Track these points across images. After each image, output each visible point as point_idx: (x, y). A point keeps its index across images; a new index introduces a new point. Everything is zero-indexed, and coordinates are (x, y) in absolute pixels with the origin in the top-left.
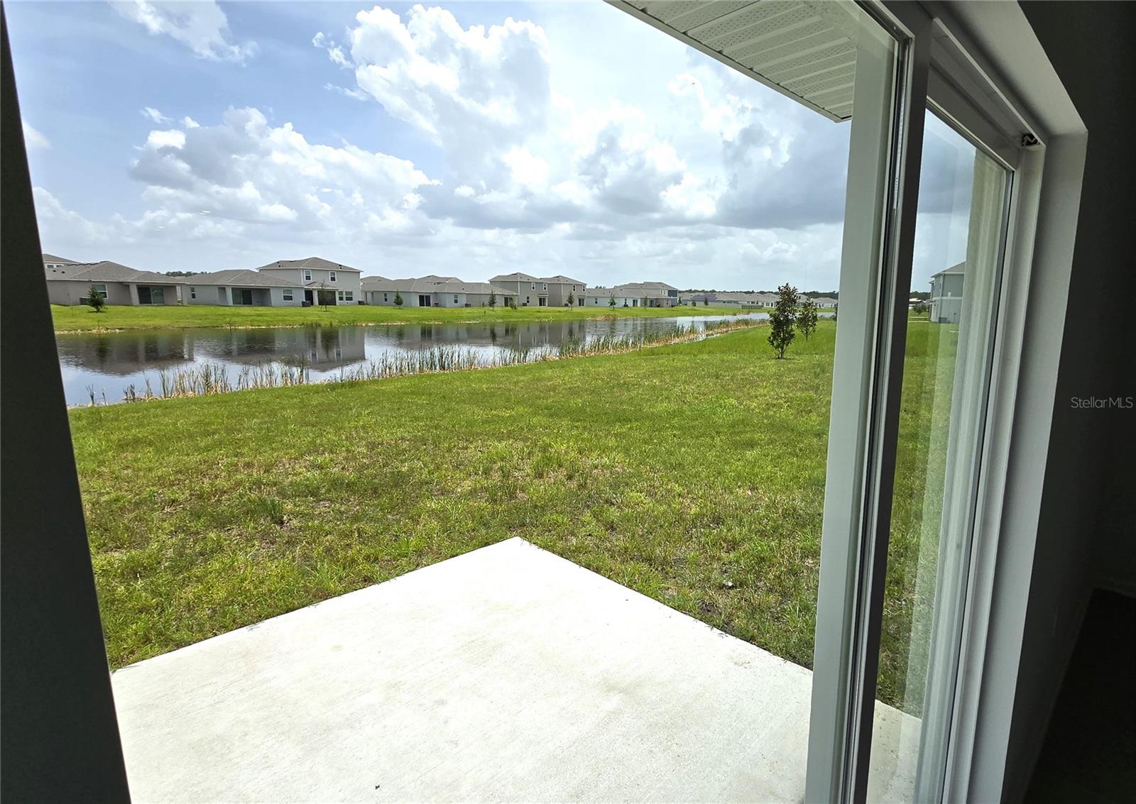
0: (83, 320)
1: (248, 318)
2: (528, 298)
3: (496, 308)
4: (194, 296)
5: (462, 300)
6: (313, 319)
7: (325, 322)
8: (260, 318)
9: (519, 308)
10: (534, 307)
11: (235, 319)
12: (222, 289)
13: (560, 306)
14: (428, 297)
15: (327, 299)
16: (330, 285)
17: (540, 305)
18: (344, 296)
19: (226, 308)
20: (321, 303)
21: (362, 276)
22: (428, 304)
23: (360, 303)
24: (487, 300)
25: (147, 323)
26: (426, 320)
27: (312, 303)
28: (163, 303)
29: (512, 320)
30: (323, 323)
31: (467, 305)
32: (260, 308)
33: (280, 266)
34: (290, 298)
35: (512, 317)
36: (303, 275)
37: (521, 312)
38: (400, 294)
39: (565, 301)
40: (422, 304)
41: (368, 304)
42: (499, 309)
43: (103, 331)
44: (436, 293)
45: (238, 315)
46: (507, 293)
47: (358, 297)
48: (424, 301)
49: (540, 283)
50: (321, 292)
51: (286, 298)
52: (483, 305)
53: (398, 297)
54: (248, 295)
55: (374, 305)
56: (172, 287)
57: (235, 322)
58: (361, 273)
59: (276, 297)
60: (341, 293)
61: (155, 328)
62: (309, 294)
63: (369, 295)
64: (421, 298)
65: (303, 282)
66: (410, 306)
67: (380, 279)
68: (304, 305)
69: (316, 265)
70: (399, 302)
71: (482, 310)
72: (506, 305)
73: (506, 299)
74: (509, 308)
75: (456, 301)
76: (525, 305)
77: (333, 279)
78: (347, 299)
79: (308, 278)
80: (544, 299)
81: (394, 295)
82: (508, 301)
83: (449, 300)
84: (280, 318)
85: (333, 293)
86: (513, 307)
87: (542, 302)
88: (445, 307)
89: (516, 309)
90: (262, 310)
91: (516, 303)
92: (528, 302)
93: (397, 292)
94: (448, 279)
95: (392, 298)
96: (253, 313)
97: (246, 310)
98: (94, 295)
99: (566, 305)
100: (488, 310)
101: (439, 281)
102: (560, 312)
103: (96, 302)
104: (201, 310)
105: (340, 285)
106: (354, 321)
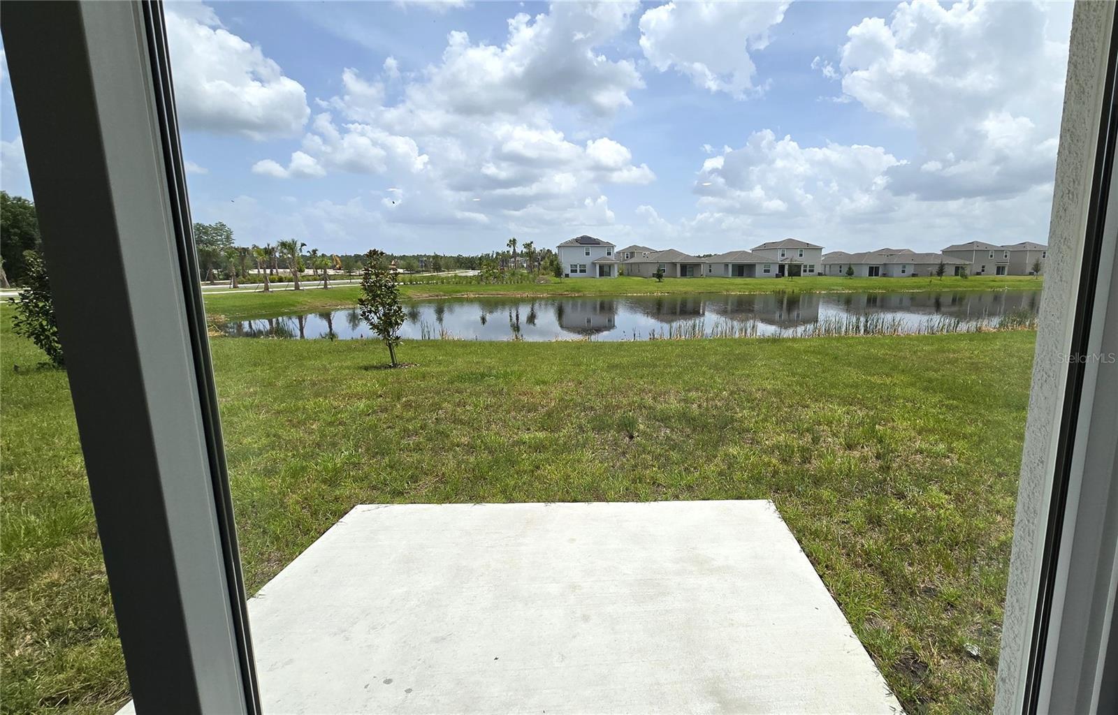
0: (652, 287)
1: (738, 287)
2: (983, 267)
3: (943, 278)
4: (710, 271)
5: (910, 270)
6: (781, 287)
7: (789, 290)
8: (746, 286)
9: (970, 278)
10: (990, 277)
11: (731, 287)
12: (726, 265)
13: (1022, 274)
14: (877, 269)
15: (795, 271)
16: (797, 260)
17: (998, 274)
18: (808, 269)
19: (727, 279)
20: (789, 275)
21: (824, 252)
22: (877, 275)
23: (820, 274)
24: (935, 270)
25: (682, 289)
26: (871, 289)
27: (783, 275)
28: (693, 276)
29: (960, 289)
30: (787, 291)
31: (914, 275)
32: (747, 279)
33: (766, 247)
34: (768, 271)
35: (960, 287)
36: (780, 253)
37: (972, 281)
38: (852, 266)
39: (1029, 269)
40: (871, 274)
41: (825, 275)
42: (949, 279)
43: (659, 294)
44: (885, 264)
45: (733, 284)
46: (958, 262)
47: (818, 269)
48: (873, 271)
49: (1000, 251)
50: (790, 266)
51: (765, 271)
52: (931, 275)
53: (850, 268)
54: (743, 269)
55: (830, 276)
56: (698, 265)
57: (730, 289)
58: (823, 250)
59: (759, 270)
60: (805, 266)
61: (685, 293)
62: (782, 267)
63: (828, 267)
64: (871, 269)
65: (779, 259)
66: (860, 277)
67: (841, 253)
68: (777, 276)
69: (791, 244)
70: (850, 273)
71: (928, 279)
72: (956, 274)
73: (957, 269)
74: (959, 277)
75: (903, 272)
76: (978, 274)
77: (801, 255)
78: (810, 271)
79: (783, 255)
80: (1003, 268)
81: (847, 267)
82: (958, 270)
83: (897, 271)
84: (759, 287)
85: (799, 266)
86: (964, 276)
87: (1000, 270)
88: (892, 277)
89: (966, 278)
90: (748, 280)
91: (967, 272)
92: (983, 271)
93: (850, 264)
94: (900, 251)
95: (845, 270)
96: (743, 282)
97: (739, 280)
98: (659, 270)
99: (1031, 274)
100: (936, 280)
101: (889, 253)
102: (1020, 281)
103: (659, 276)
104: (711, 281)
105: (805, 260)
106: (810, 289)
